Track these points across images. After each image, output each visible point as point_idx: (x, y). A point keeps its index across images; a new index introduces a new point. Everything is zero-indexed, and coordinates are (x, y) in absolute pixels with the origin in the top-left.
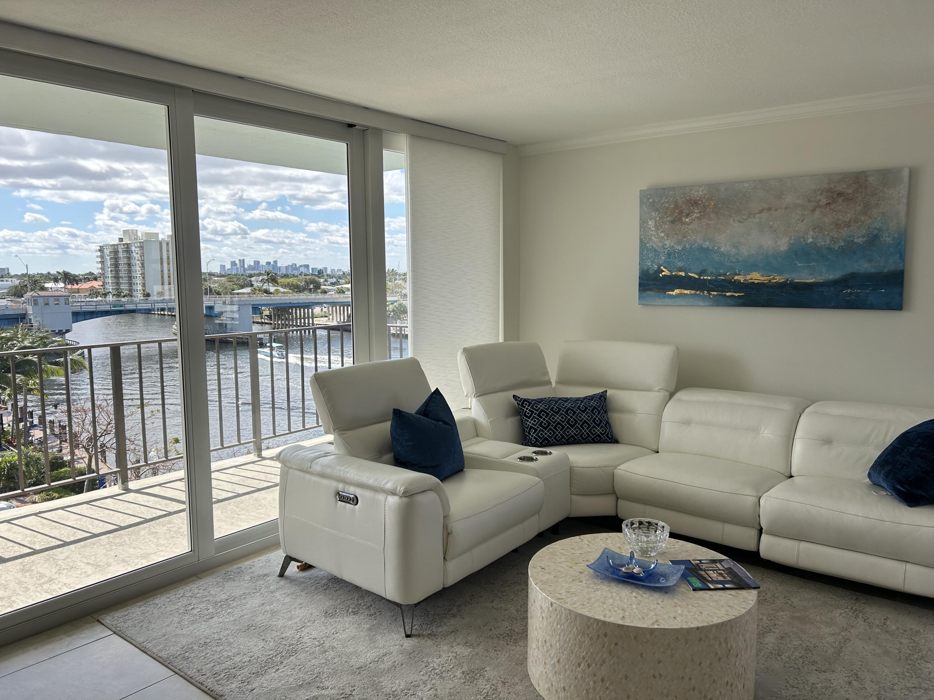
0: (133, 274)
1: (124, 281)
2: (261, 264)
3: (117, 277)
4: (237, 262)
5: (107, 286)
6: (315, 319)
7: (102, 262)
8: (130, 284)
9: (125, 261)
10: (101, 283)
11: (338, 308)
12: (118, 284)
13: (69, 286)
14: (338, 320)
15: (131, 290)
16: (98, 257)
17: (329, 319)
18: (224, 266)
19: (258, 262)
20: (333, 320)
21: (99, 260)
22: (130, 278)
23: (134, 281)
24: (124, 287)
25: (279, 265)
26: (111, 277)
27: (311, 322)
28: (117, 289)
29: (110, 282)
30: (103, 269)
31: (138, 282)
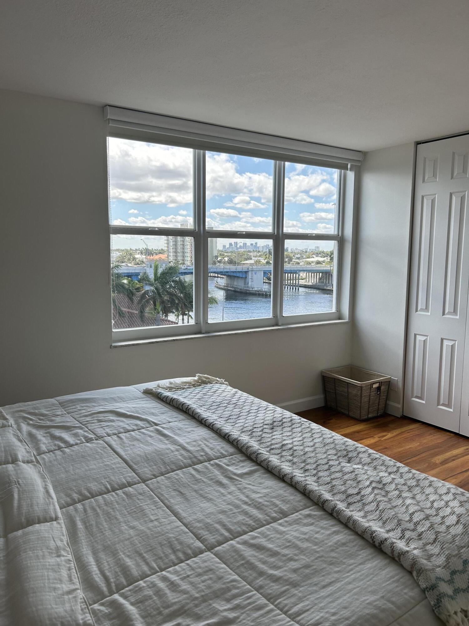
0: (186, 251)
1: (180, 255)
2: (247, 245)
3: (176, 252)
4: (233, 244)
5: (170, 258)
6: (300, 280)
7: (168, 244)
8: (183, 256)
9: (182, 243)
10: (166, 256)
11: (310, 274)
12: (176, 256)
13: (149, 257)
14: (313, 282)
15: (183, 260)
16: (165, 240)
17: (306, 281)
19: (246, 244)
20: (309, 281)
21: (166, 242)
22: (183, 252)
23: (186, 254)
24: (180, 258)
25: (258, 245)
26: (173, 252)
27: (297, 283)
28: (176, 260)
29: (172, 255)
30: (168, 247)
31: (188, 255)
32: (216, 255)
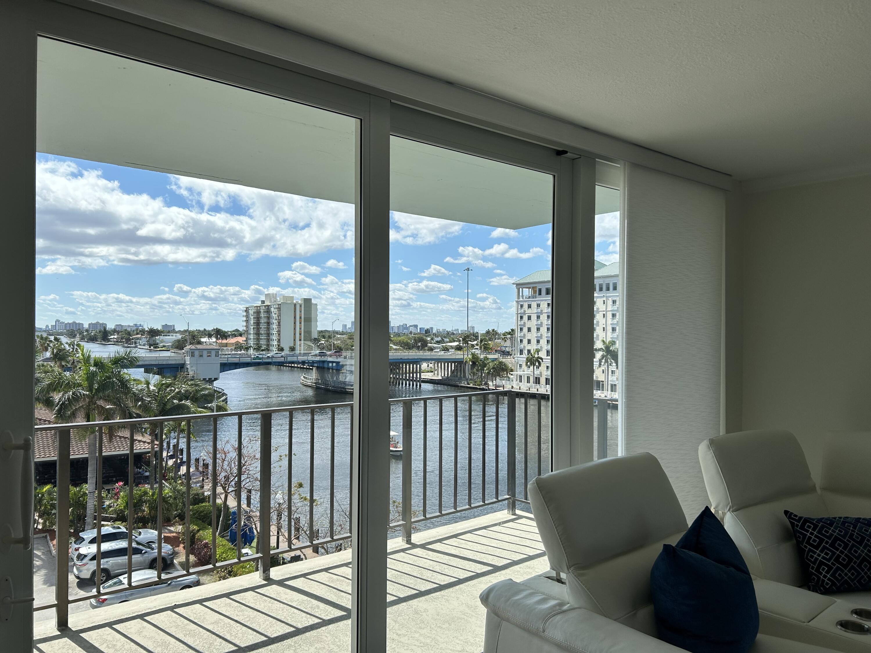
0: (271, 331)
1: (263, 337)
3: (258, 334)
5: (249, 341)
6: (422, 374)
7: (247, 321)
8: (268, 340)
9: (265, 320)
10: (245, 339)
11: (443, 364)
12: (258, 339)
13: (220, 341)
14: (443, 375)
15: (268, 345)
16: (244, 316)
17: (434, 374)
18: (346, 325)
20: (438, 375)
21: (245, 319)
22: (268, 335)
23: (271, 337)
24: (263, 342)
26: (253, 334)
27: (418, 377)
28: (257, 344)
29: (252, 337)
30: (247, 326)
31: (275, 338)
32: (317, 337)
